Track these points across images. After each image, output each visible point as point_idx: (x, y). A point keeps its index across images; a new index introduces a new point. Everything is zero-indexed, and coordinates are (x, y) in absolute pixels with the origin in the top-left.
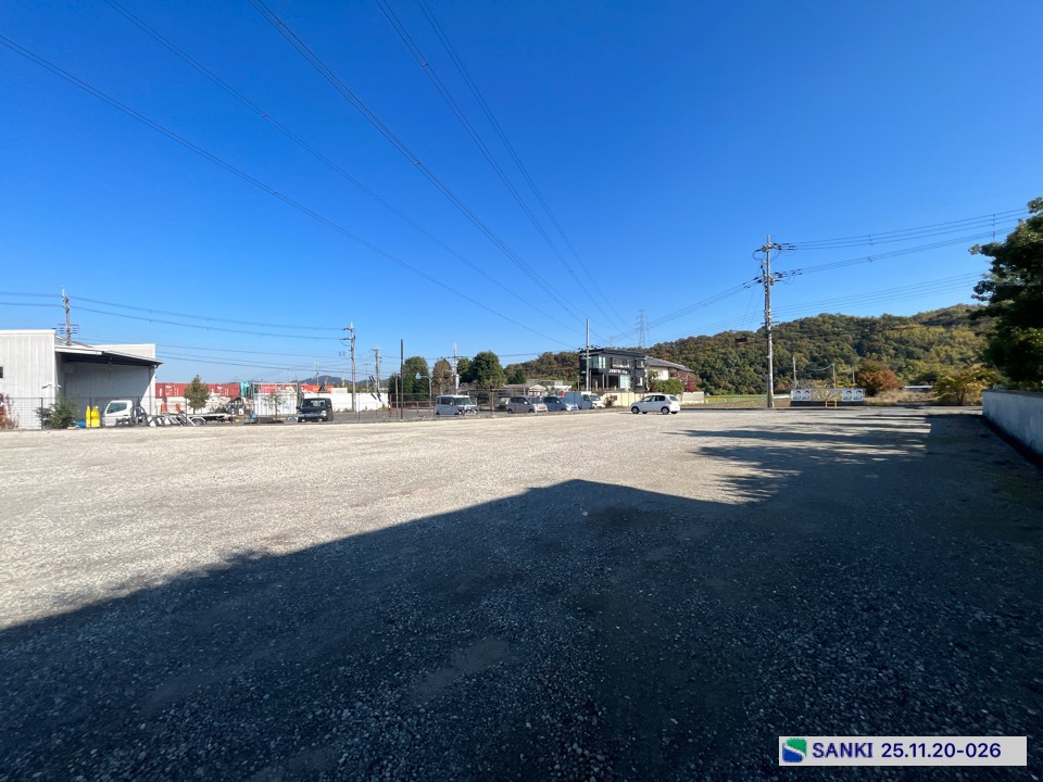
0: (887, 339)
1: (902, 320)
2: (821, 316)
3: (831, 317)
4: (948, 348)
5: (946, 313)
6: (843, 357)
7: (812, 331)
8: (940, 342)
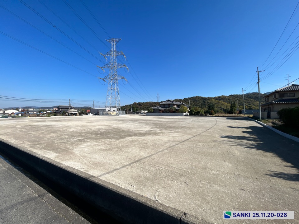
0: (208, 102)
1: (211, 98)
2: (196, 96)
3: (198, 97)
4: (218, 105)
5: (220, 97)
6: (199, 106)
7: (194, 100)
8: (217, 104)
